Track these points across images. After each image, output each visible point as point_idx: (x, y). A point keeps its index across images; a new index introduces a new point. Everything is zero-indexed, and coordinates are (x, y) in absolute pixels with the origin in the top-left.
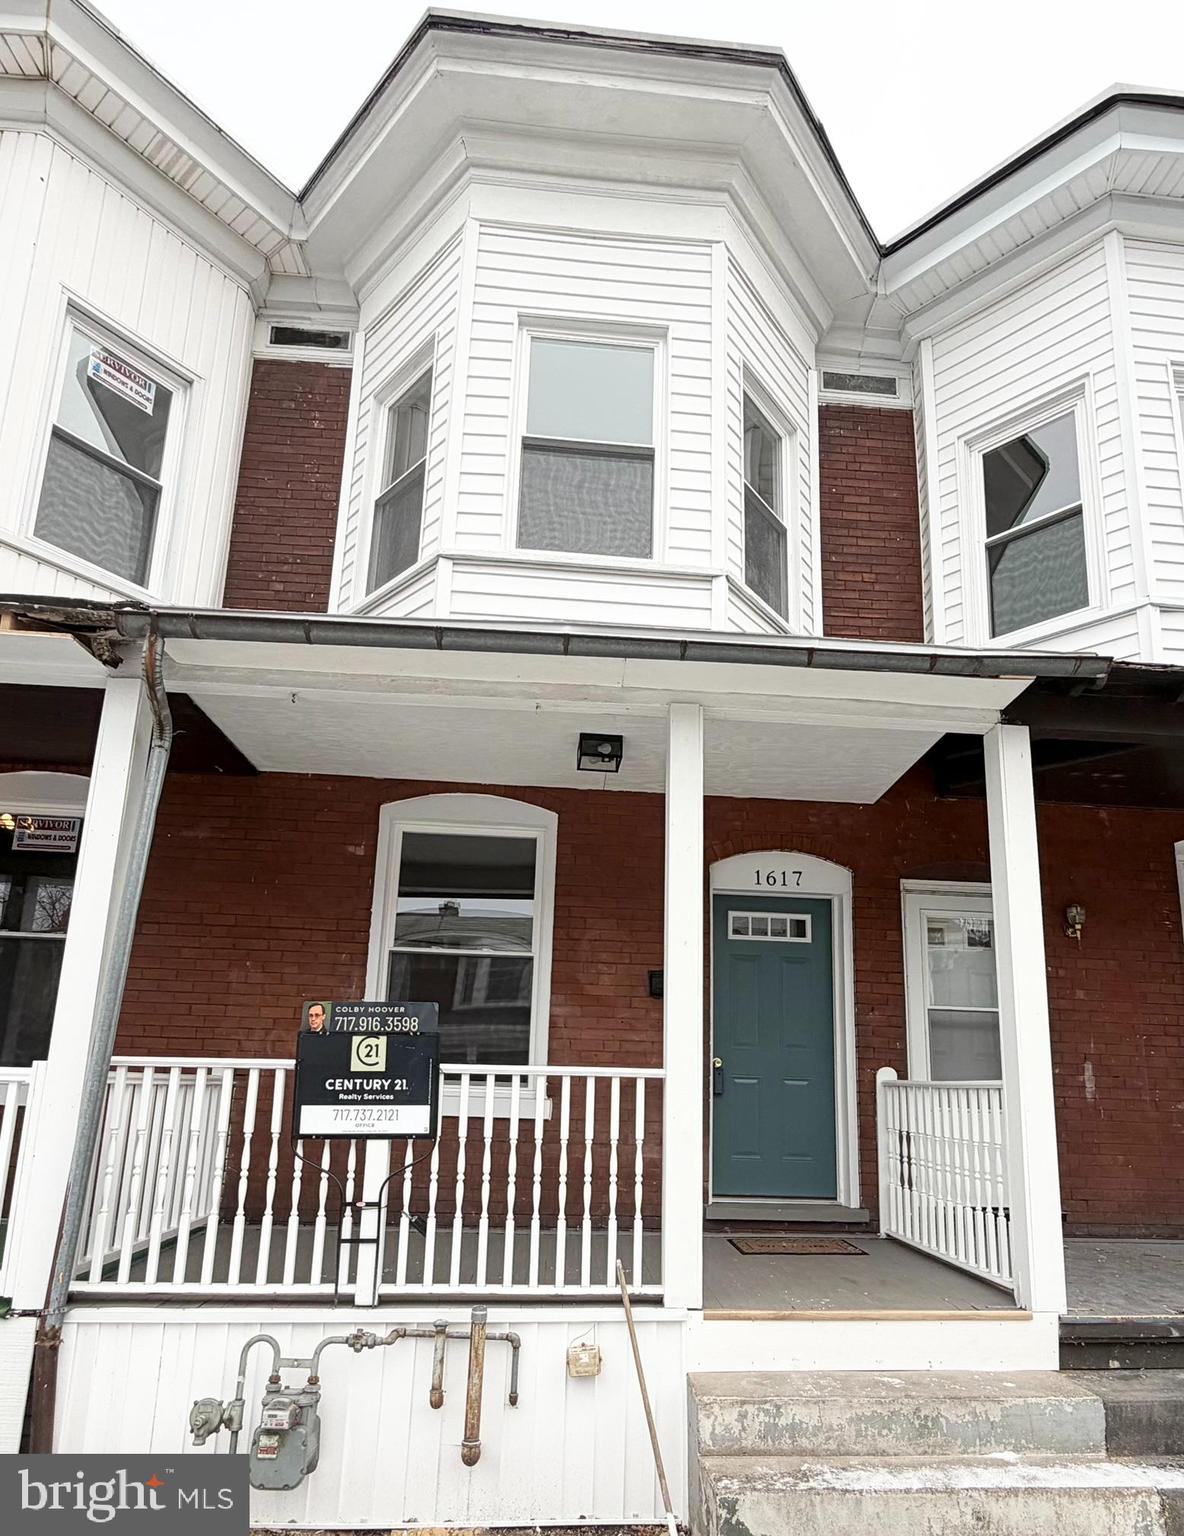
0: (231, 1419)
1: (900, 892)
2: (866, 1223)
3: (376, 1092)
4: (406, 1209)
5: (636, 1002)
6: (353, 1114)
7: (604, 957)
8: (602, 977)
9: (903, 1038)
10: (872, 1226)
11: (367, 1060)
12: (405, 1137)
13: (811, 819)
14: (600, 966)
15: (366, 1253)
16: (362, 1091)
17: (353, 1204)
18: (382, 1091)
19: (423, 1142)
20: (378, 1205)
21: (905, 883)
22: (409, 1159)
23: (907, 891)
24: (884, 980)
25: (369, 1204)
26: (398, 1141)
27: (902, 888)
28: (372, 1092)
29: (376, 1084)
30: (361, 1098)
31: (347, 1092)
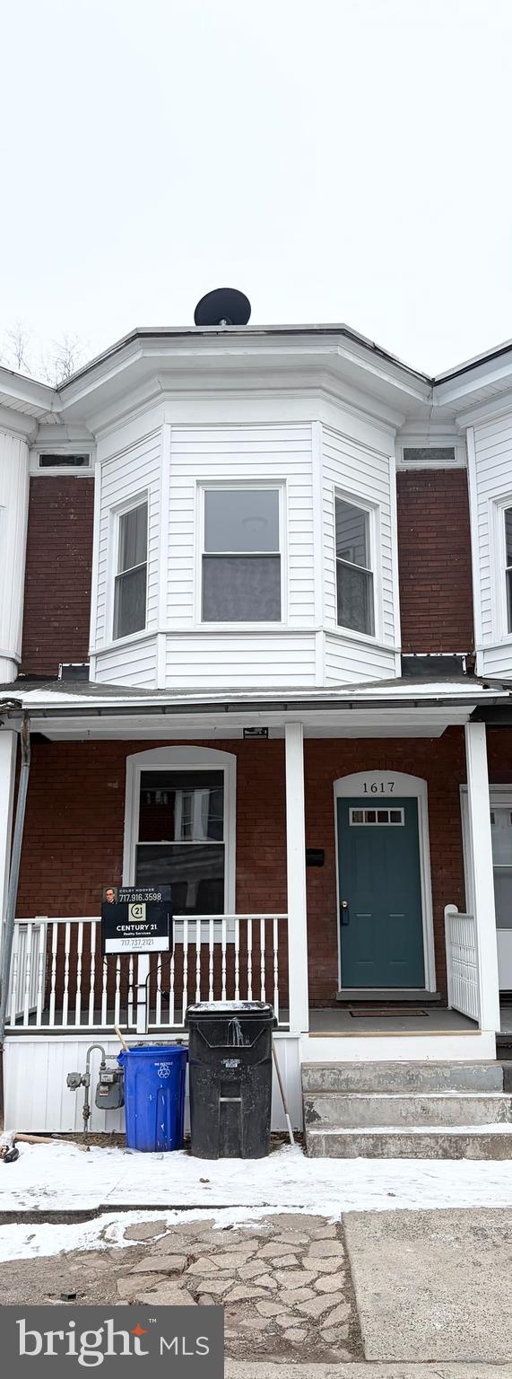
0: (85, 1081)
2: (439, 1001)
3: (142, 931)
4: (159, 988)
6: (131, 942)
9: (462, 886)
10: (443, 1002)
11: (137, 916)
12: (156, 952)
15: (141, 1010)
16: (135, 931)
17: (133, 986)
18: (145, 931)
19: (166, 955)
20: (145, 986)
22: (159, 963)
25: (141, 986)
26: (153, 955)
28: (139, 931)
29: (142, 927)
30: (135, 934)
31: (128, 932)
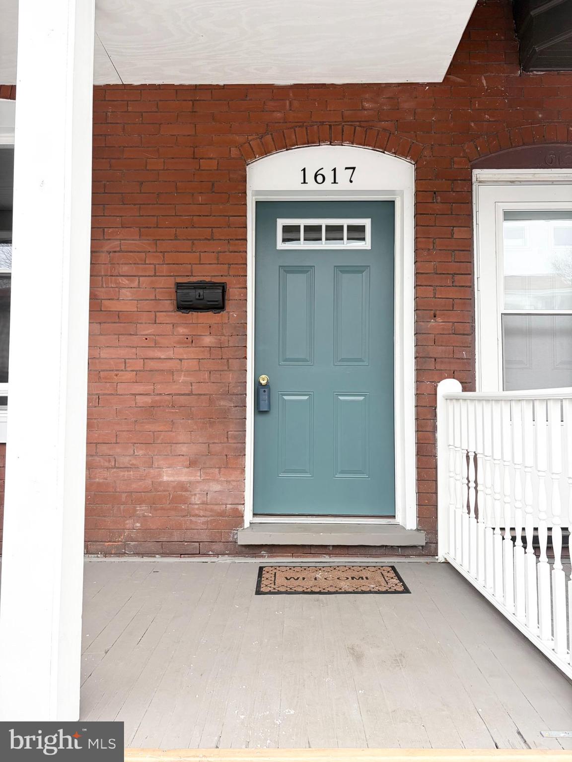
1: (472, 184)
2: (422, 546)
5: (161, 317)
7: (125, 269)
8: (123, 291)
9: (470, 346)
10: (429, 549)
13: (366, 105)
14: (120, 279)
21: (478, 174)
23: (480, 182)
24: (449, 282)
27: (474, 179)
